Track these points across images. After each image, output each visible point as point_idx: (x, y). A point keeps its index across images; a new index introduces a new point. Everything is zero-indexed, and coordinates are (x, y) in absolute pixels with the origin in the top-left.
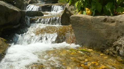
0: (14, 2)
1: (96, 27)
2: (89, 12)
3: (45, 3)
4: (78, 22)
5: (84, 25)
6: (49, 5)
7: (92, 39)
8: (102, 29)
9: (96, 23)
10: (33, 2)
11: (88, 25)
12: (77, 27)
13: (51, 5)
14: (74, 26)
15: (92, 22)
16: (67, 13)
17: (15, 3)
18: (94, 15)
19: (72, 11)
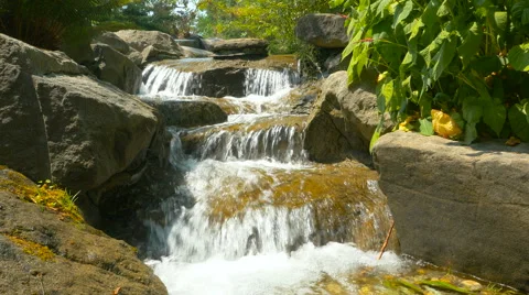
0: (99, 62)
1: (496, 196)
2: (449, 126)
3: (216, 58)
4: (414, 169)
5: (441, 185)
6: (231, 69)
7: (476, 240)
8: (523, 205)
9: (497, 183)
10: (162, 53)
11: (460, 187)
12: (405, 187)
13: (242, 66)
14: (392, 182)
15: (479, 178)
16: (332, 113)
17: (102, 65)
18: (473, 142)
19: (362, 111)
